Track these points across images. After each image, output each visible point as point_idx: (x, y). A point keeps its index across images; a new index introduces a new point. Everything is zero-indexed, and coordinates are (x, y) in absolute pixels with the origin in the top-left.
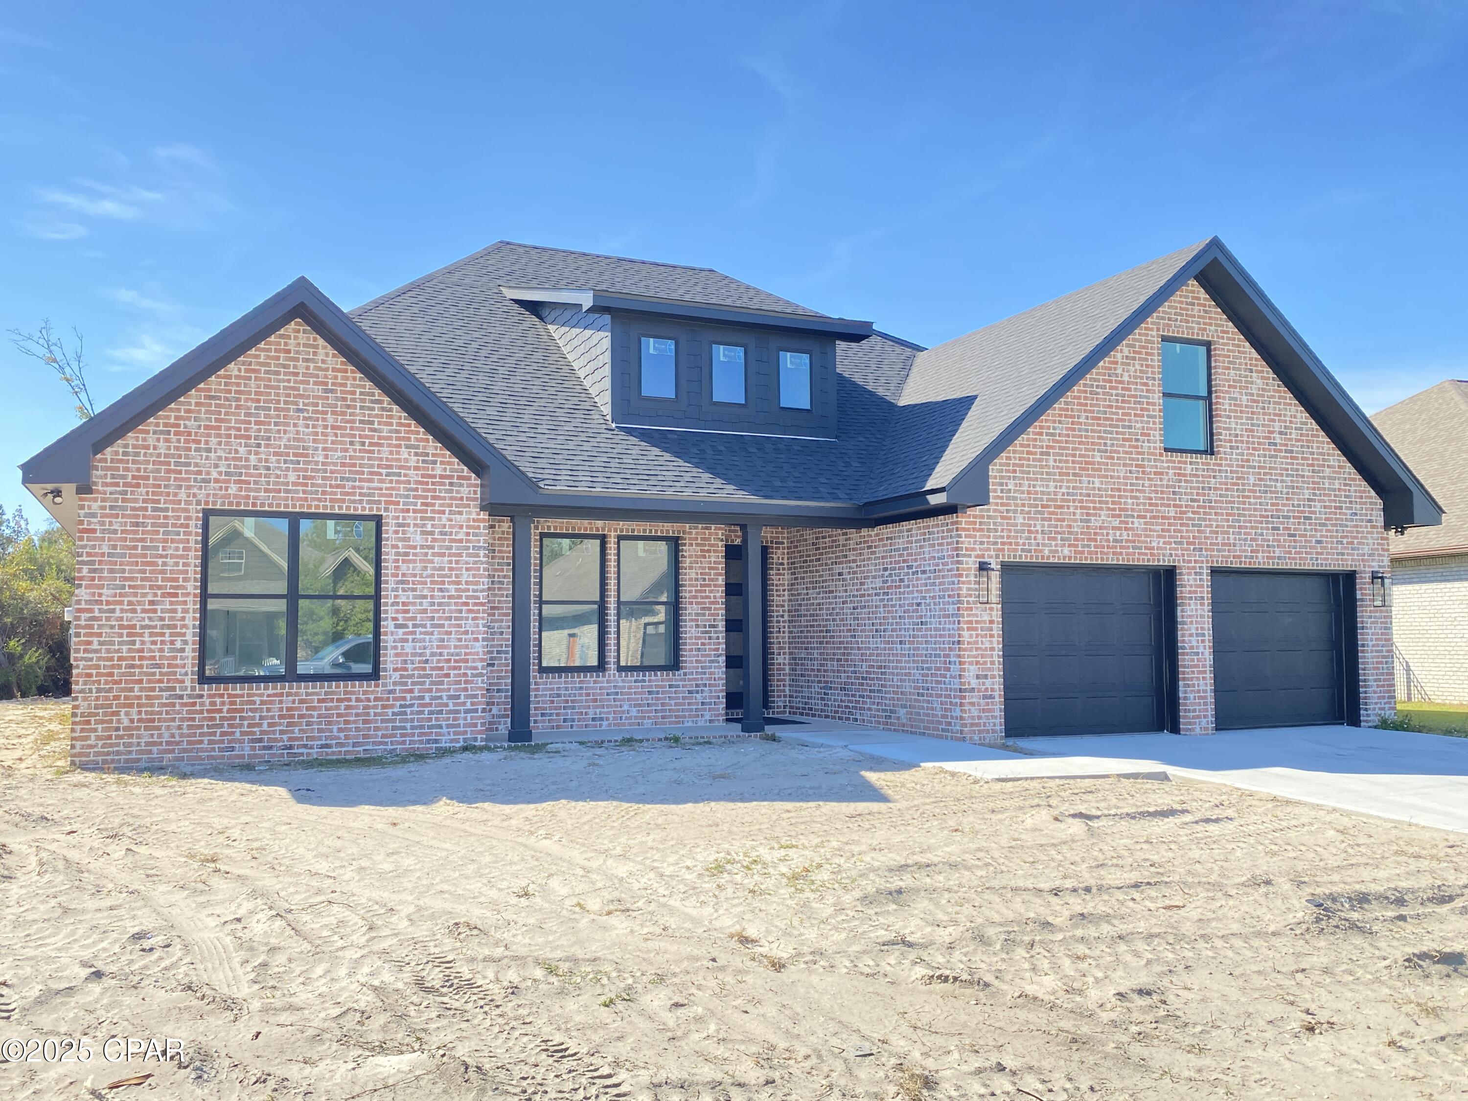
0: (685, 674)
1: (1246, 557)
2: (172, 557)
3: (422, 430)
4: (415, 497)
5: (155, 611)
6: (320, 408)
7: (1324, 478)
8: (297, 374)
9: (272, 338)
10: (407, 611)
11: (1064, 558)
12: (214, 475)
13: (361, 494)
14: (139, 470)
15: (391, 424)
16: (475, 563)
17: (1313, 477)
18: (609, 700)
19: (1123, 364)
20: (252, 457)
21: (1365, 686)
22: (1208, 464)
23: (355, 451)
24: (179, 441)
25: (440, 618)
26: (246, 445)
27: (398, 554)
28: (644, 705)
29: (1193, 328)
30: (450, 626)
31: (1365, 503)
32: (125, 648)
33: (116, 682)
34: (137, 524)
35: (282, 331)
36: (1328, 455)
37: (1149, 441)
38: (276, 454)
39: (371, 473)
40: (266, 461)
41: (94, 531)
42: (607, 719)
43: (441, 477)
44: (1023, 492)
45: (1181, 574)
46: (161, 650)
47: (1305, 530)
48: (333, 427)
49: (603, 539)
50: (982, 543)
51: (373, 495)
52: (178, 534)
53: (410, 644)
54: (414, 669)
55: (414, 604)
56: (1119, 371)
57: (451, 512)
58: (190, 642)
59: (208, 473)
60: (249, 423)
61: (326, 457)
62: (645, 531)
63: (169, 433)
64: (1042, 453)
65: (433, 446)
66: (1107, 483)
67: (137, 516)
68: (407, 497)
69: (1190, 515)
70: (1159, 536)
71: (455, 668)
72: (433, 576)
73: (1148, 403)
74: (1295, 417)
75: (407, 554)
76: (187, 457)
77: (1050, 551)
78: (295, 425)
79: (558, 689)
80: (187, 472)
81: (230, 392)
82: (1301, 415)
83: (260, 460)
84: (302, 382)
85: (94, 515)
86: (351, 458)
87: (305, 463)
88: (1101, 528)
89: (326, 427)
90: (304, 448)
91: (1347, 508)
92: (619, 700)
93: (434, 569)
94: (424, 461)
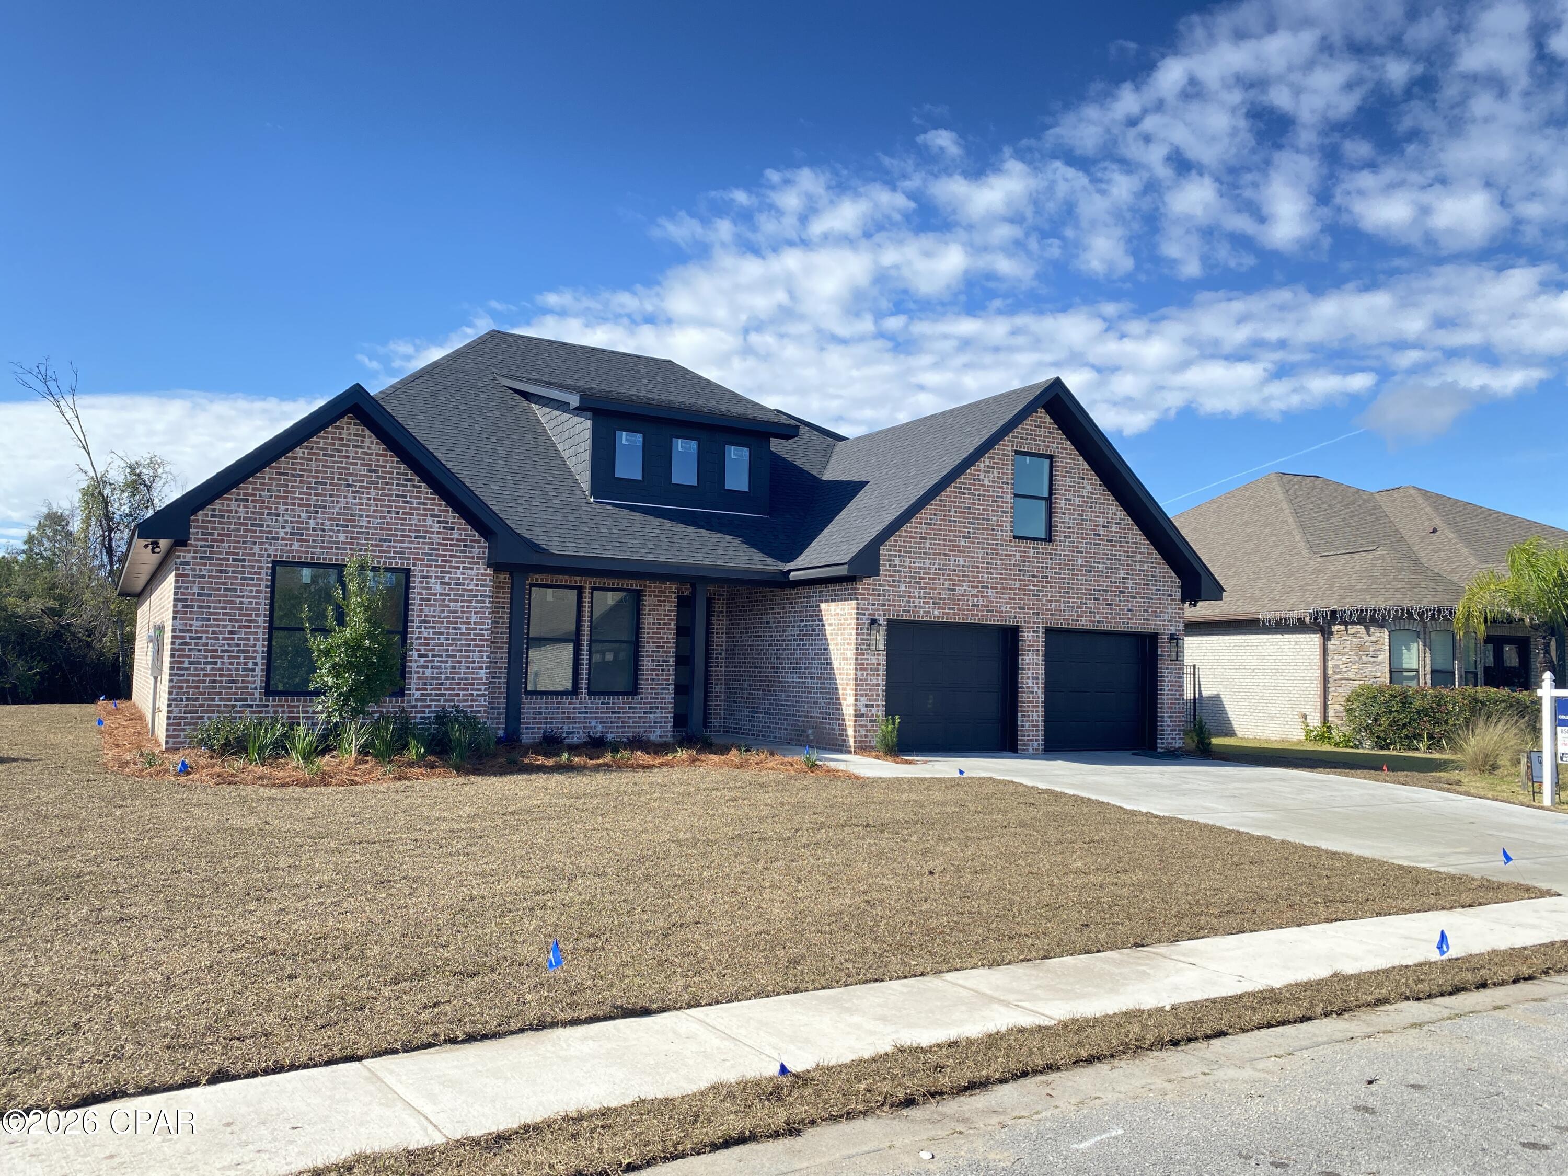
0: (642, 699)
1: (1073, 620)
2: (248, 597)
3: (444, 503)
4: (437, 555)
5: (233, 639)
6: (365, 484)
7: (1136, 561)
8: (348, 457)
9: (330, 429)
10: (428, 644)
11: (935, 617)
12: (282, 534)
13: (395, 552)
14: (223, 529)
15: (420, 498)
16: (482, 608)
17: (1127, 561)
18: (580, 718)
19: (985, 471)
20: (312, 521)
21: (1162, 721)
22: (1047, 549)
23: (391, 518)
24: (255, 507)
25: (453, 650)
26: (307, 512)
27: (421, 599)
28: (608, 723)
29: (1039, 445)
30: (461, 656)
31: (1167, 582)
32: (209, 667)
33: (201, 694)
34: (221, 571)
35: (337, 424)
36: (1140, 544)
37: (1002, 531)
38: (330, 519)
39: (403, 536)
40: (322, 524)
41: (187, 575)
42: (578, 733)
43: (458, 540)
44: (905, 567)
45: (1023, 632)
46: (237, 670)
47: (1120, 601)
48: (375, 499)
49: (580, 590)
50: (874, 605)
51: (404, 553)
52: (252, 579)
53: (430, 670)
54: (432, 690)
55: (433, 639)
56: (981, 477)
57: (464, 568)
58: (260, 664)
59: (277, 533)
60: (310, 494)
61: (369, 522)
62: (613, 584)
63: (247, 500)
64: (921, 538)
65: (451, 517)
66: (969, 562)
67: (221, 565)
68: (431, 555)
69: (1031, 587)
70: (1006, 603)
71: (464, 690)
72: (448, 617)
73: (1002, 502)
74: (1115, 514)
75: (429, 600)
76: (261, 519)
77: (924, 612)
78: (345, 497)
79: (540, 708)
80: (261, 532)
81: (295, 470)
82: (1121, 513)
83: (317, 524)
84: (352, 464)
85: (187, 563)
86: (388, 523)
87: (352, 526)
88: (963, 595)
89: (369, 499)
90: (352, 515)
91: (1153, 585)
92: (588, 718)
93: (450, 612)
94: (444, 528)
